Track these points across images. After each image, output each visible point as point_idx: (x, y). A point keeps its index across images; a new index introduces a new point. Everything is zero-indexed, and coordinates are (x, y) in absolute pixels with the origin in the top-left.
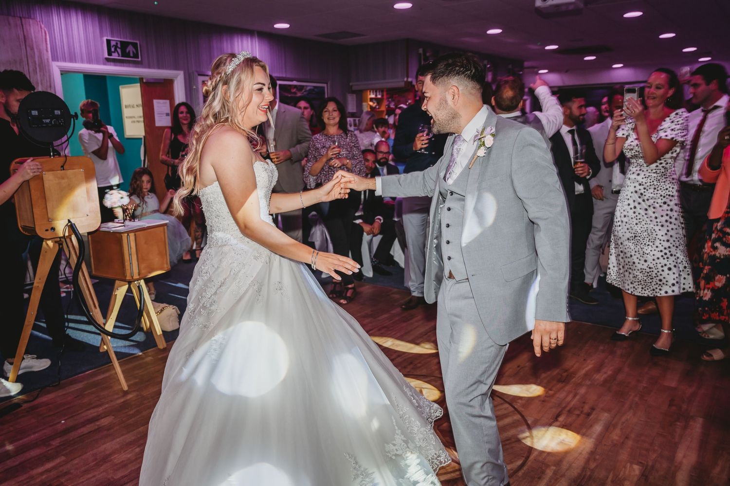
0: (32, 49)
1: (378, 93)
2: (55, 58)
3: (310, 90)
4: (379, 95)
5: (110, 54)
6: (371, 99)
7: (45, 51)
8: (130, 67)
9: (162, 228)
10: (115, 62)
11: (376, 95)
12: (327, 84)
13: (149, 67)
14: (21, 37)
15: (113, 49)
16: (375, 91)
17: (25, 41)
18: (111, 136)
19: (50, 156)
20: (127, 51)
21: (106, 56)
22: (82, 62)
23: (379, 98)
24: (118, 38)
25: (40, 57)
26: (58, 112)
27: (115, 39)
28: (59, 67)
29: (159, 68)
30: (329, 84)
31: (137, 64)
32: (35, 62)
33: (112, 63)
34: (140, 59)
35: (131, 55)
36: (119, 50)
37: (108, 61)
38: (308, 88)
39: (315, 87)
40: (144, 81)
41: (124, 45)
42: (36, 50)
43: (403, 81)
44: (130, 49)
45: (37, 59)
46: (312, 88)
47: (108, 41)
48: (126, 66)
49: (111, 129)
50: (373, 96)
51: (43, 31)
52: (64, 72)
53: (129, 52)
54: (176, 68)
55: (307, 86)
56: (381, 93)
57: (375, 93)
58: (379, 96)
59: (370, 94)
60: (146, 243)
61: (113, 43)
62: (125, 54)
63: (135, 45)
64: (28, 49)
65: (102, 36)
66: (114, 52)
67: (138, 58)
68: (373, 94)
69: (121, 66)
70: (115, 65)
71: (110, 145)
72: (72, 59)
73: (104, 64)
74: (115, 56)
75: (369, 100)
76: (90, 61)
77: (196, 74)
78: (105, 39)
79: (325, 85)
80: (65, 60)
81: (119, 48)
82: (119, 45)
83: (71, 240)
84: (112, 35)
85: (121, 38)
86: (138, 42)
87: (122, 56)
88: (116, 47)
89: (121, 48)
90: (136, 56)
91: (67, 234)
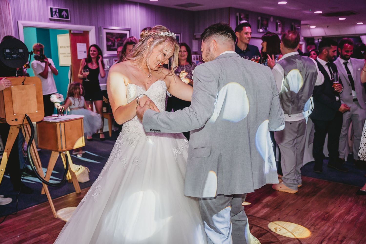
2: (20, 18)
5: (52, 16)
8: (63, 24)
9: (80, 120)
10: (55, 21)
13: (75, 24)
15: (54, 13)
18: (50, 65)
19: (16, 76)
21: (50, 17)
22: (36, 21)
26: (21, 51)
27: (56, 7)
28: (22, 23)
29: (81, 24)
30: (181, 34)
31: (67, 22)
32: (2, 21)
33: (53, 22)
34: (69, 19)
35: (65, 16)
36: (57, 14)
40: (72, 32)
41: (60, 11)
42: (3, 14)
44: (64, 13)
47: (51, 9)
49: (50, 60)
52: (25, 27)
53: (63, 15)
54: (91, 24)
60: (70, 129)
61: (54, 10)
62: (61, 16)
63: (67, 11)
65: (47, 5)
66: (55, 15)
67: (68, 18)
69: (58, 23)
70: (55, 23)
71: (50, 70)
72: (30, 19)
73: (48, 22)
74: (55, 17)
76: (40, 21)
77: (102, 28)
78: (49, 7)
79: (179, 35)
80: (25, 20)
82: (57, 11)
83: (26, 126)
84: (54, 5)
85: (59, 7)
86: (68, 9)
87: (59, 17)
88: (56, 12)
89: (59, 13)
90: (67, 17)
91: (24, 123)
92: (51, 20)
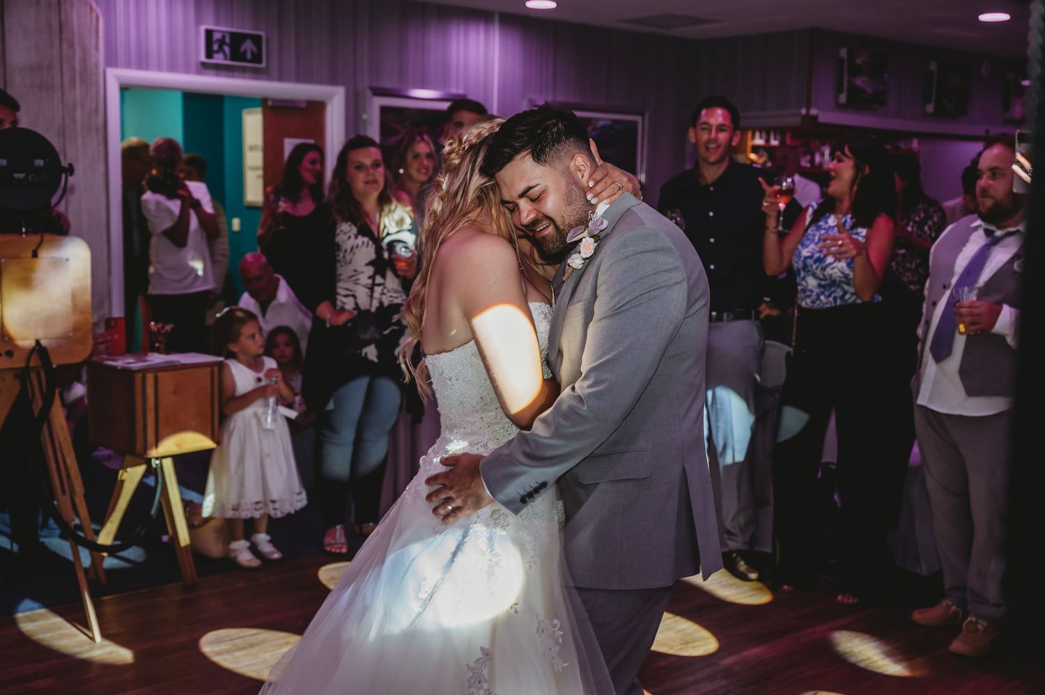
0: (71, 46)
1: (772, 137)
2: (111, 61)
3: (605, 126)
4: (775, 139)
5: (209, 54)
6: (756, 149)
7: (93, 51)
8: (244, 78)
10: (218, 69)
11: (768, 141)
12: (643, 115)
13: (281, 78)
14: (55, 24)
15: (216, 47)
16: (766, 131)
17: (61, 32)
18: (196, 205)
19: (22, 233)
20: (242, 49)
21: (203, 58)
22: (159, 69)
23: (774, 147)
24: (227, 26)
25: (84, 60)
26: (39, 163)
27: (221, 29)
28: (118, 78)
29: (298, 80)
30: (647, 117)
31: (257, 74)
32: (74, 69)
33: (212, 72)
34: (263, 65)
35: (249, 56)
36: (227, 49)
37: (205, 67)
38: (601, 123)
39: (615, 122)
40: (270, 103)
41: (237, 39)
42: (77, 47)
43: (800, 114)
44: (248, 46)
45: (77, 64)
46: (609, 123)
47: (209, 33)
48: (238, 77)
49: (199, 190)
50: (759, 141)
51: (94, 15)
52: (124, 89)
53: (245, 52)
54: (333, 81)
55: (598, 120)
56: (778, 137)
57: (764, 135)
58: (774, 143)
59: (753, 137)
61: (217, 36)
62: (237, 55)
63: (257, 40)
64: (65, 46)
65: (199, 22)
66: (217, 52)
67: (260, 62)
68: (761, 137)
69: (228, 76)
70: (217, 75)
71: (194, 223)
72: (142, 64)
73: (198, 73)
74: (219, 59)
75: (749, 149)
76: (172, 68)
77: (369, 93)
78: (203, 28)
79: (639, 119)
80: (128, 65)
81: (227, 45)
82: (227, 40)
83: (38, 374)
84: (217, 23)
85: (232, 27)
86: (262, 33)
87: (232, 59)
88: (222, 42)
89: (230, 46)
90: (257, 58)
91: (32, 364)
92: (205, 66)
